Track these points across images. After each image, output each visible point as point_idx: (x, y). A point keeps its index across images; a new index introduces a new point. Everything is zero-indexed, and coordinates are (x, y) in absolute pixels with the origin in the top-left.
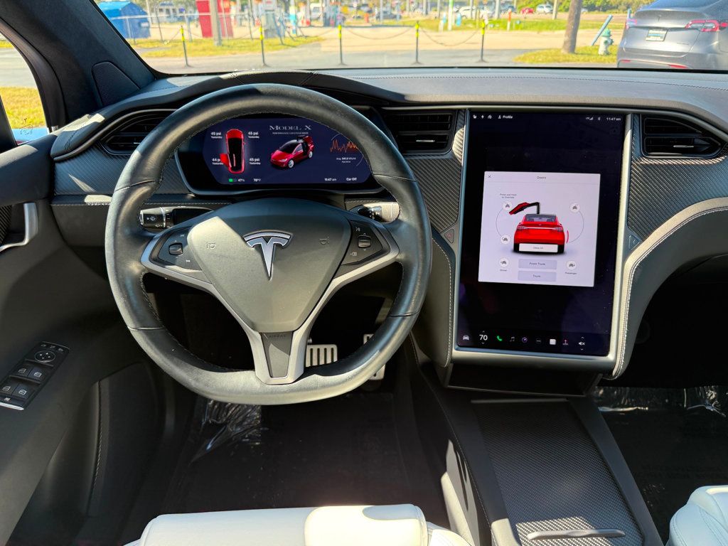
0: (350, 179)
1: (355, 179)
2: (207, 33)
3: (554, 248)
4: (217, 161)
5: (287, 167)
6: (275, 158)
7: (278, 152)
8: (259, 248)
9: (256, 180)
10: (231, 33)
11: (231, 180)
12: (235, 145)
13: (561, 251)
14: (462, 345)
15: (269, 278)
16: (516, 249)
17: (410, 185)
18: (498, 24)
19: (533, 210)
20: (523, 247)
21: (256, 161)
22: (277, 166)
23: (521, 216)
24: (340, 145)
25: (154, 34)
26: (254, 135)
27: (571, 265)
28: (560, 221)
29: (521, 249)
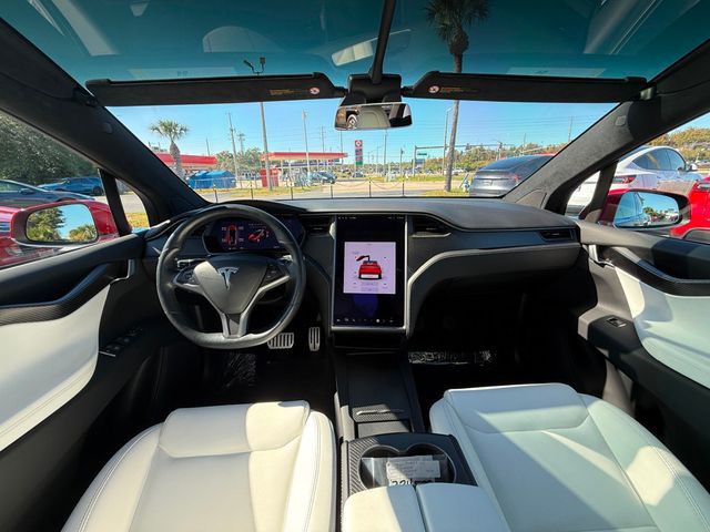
2: (265, 185)
3: (377, 276)
4: (224, 240)
5: (256, 242)
6: (251, 238)
7: (252, 235)
8: (223, 274)
10: (277, 185)
12: (232, 233)
13: (380, 278)
14: (336, 324)
15: (227, 288)
16: (360, 277)
17: (294, 246)
18: (413, 179)
19: (366, 259)
20: (363, 276)
21: (242, 240)
22: (251, 241)
23: (362, 261)
25: (238, 186)
26: (241, 228)
27: (386, 283)
28: (379, 264)
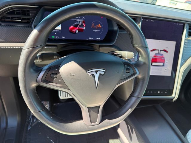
0: (98, 39)
1: (99, 38)
3: (162, 64)
5: (75, 33)
6: (71, 29)
7: (72, 27)
9: (63, 37)
11: (53, 37)
15: (97, 88)
16: (151, 65)
22: (71, 32)
24: (95, 25)
27: (166, 69)
29: (153, 64)
